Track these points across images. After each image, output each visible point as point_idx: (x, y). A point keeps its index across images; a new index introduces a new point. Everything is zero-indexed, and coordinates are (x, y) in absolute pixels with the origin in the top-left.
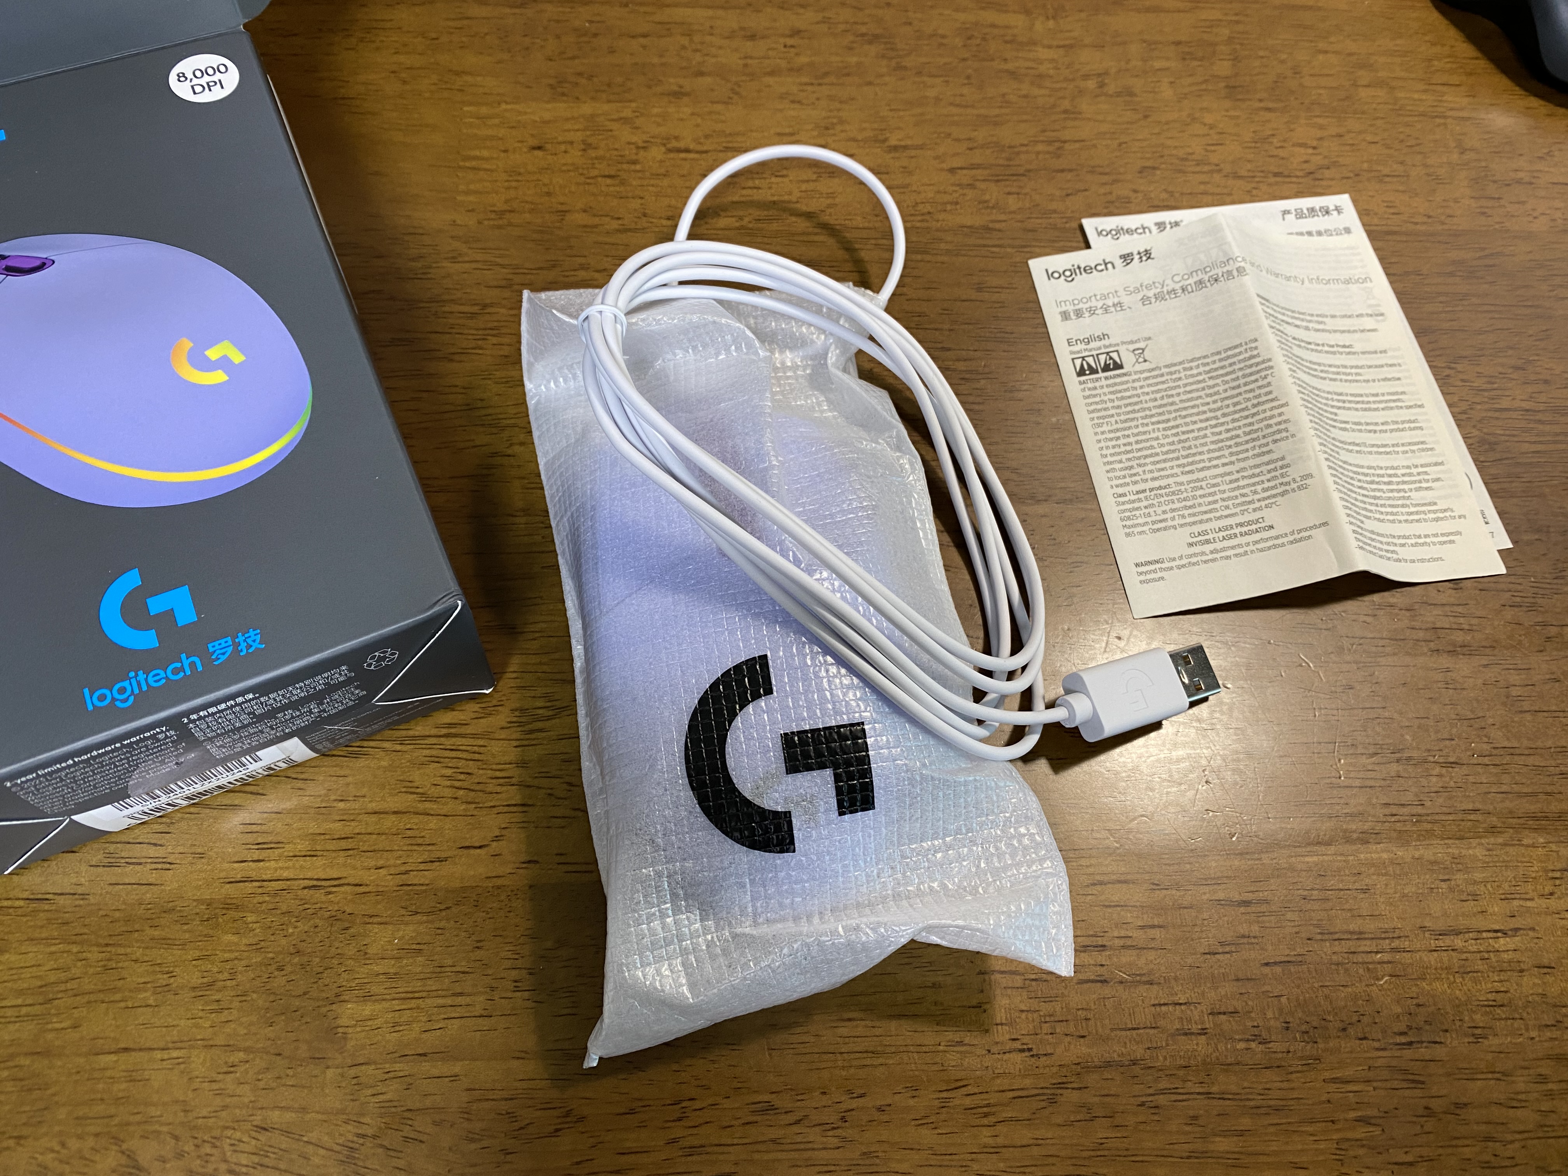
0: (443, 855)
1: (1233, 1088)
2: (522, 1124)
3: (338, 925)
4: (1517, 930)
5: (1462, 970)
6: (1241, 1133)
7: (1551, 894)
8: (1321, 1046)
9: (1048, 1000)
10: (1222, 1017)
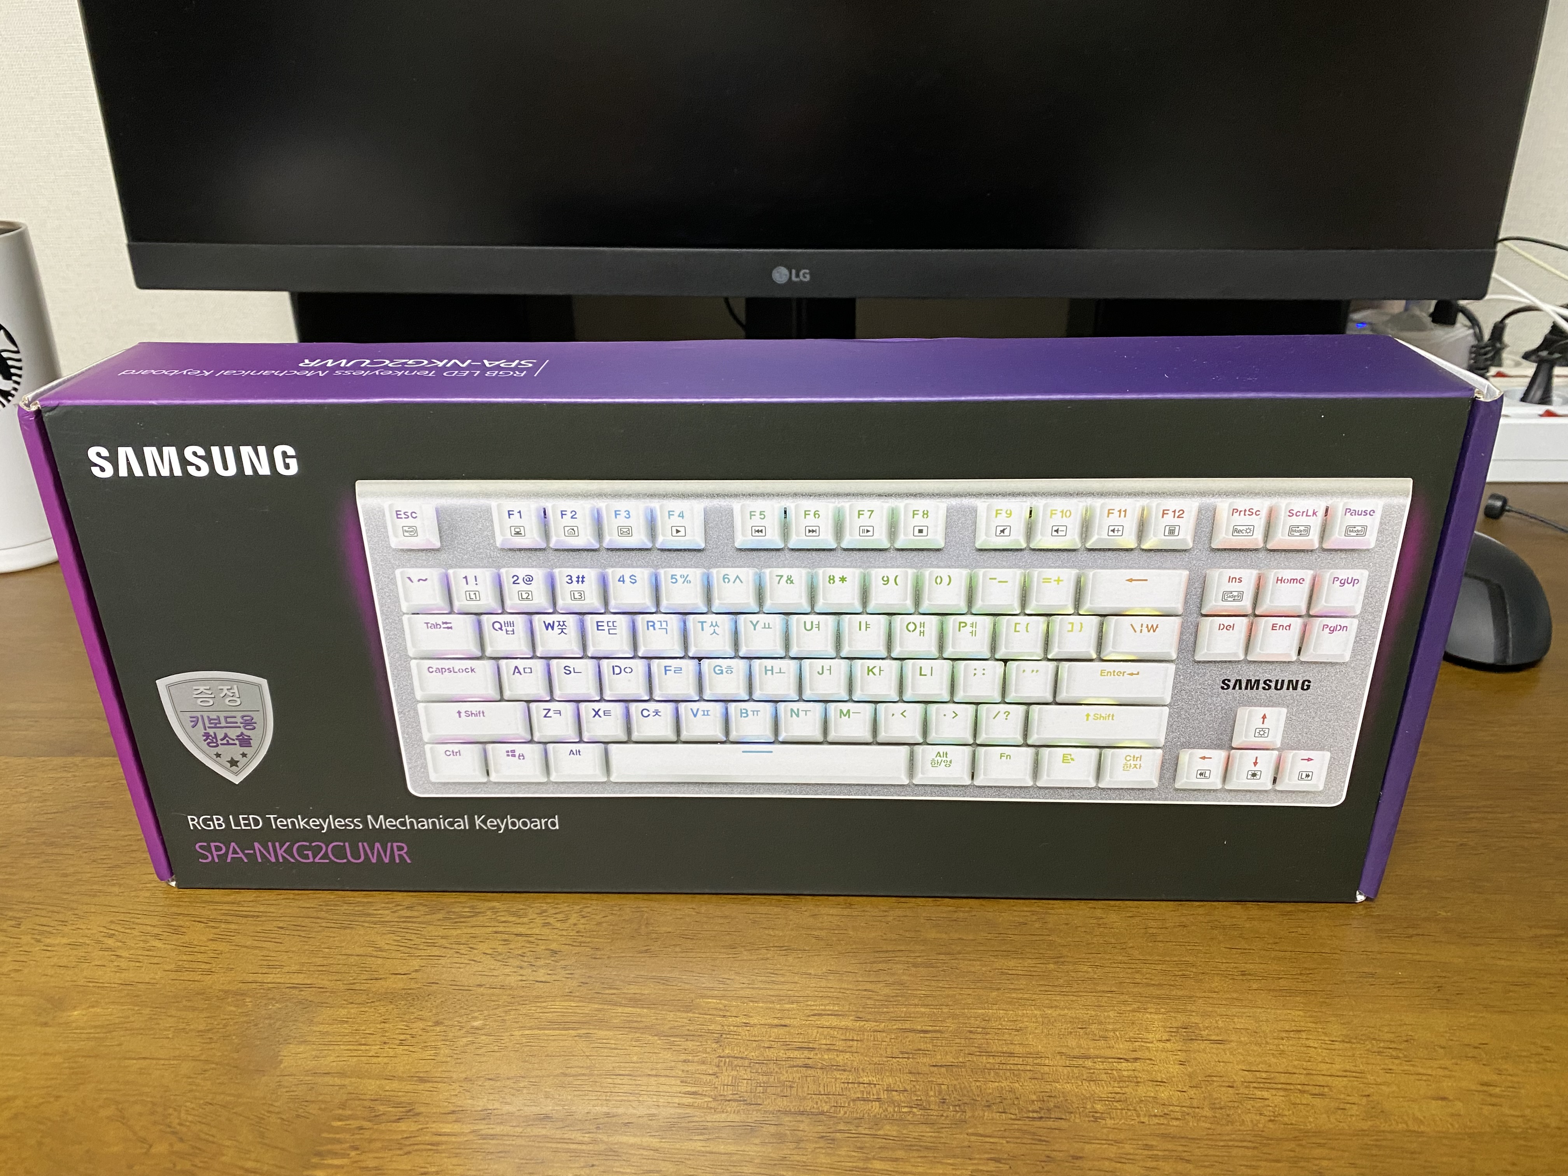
0: (380, 977)
1: (895, 1133)
2: (377, 1114)
3: (301, 1006)
4: (1136, 1059)
5: (1090, 1079)
6: (896, 1160)
7: (1167, 1040)
8: (969, 1114)
9: (765, 1074)
10: (894, 1093)
